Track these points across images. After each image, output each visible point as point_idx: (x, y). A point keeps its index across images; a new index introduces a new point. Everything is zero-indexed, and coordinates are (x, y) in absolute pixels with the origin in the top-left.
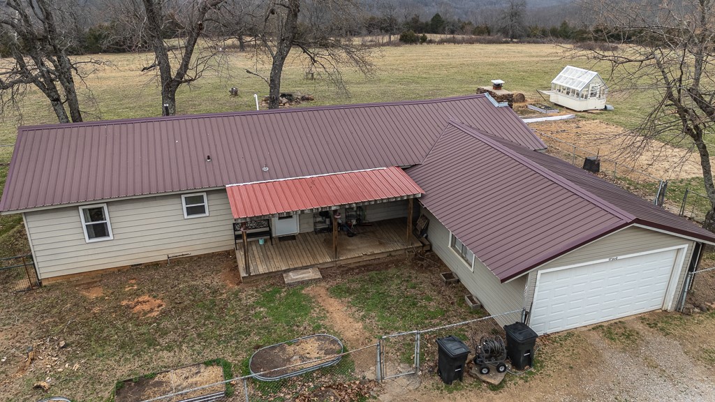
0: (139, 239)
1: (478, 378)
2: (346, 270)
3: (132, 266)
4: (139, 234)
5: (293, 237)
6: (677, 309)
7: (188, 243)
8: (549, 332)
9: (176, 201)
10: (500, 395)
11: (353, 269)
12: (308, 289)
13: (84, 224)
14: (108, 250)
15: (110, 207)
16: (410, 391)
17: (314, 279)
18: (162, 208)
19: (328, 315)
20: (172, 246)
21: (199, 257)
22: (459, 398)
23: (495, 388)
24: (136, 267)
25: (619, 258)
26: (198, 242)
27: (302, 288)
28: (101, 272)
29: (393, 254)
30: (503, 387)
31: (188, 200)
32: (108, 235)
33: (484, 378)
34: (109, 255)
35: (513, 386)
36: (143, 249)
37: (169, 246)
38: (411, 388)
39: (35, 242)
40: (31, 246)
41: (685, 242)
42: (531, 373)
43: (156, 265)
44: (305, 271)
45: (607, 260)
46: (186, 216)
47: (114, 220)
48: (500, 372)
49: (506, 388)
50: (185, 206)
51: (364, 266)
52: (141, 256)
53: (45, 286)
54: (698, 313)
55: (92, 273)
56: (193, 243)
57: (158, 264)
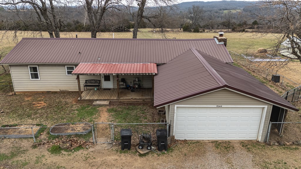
0: (50, 81)
1: (137, 150)
2: (122, 103)
3: (47, 92)
4: (49, 79)
5: (109, 89)
6: (265, 142)
7: (68, 86)
8: (187, 139)
9: (63, 68)
10: (142, 159)
11: (125, 104)
12: (100, 108)
13: (30, 73)
14: (38, 84)
15: (39, 67)
16: (105, 149)
17: (105, 105)
18: (58, 70)
19: (99, 118)
20: (62, 86)
21: (72, 92)
22: (123, 156)
23: (141, 155)
24: (48, 92)
25: (223, 106)
26: (72, 86)
27: (98, 107)
28: (36, 92)
29: (145, 100)
30: (146, 156)
31: (68, 68)
32: (38, 78)
33: (139, 150)
34: (38, 86)
35: (151, 156)
36: (51, 86)
37: (60, 86)
38: (106, 148)
39: (13, 77)
40: (12, 79)
41: (265, 104)
42: (164, 153)
43: (55, 93)
44: (104, 101)
45: (216, 106)
46: (67, 75)
47: (41, 73)
48: (148, 149)
49: (147, 157)
50: (66, 71)
51: (130, 103)
52: (50, 88)
53: (17, 95)
54: (277, 145)
55: (33, 92)
56: (70, 86)
57: (56, 93)
